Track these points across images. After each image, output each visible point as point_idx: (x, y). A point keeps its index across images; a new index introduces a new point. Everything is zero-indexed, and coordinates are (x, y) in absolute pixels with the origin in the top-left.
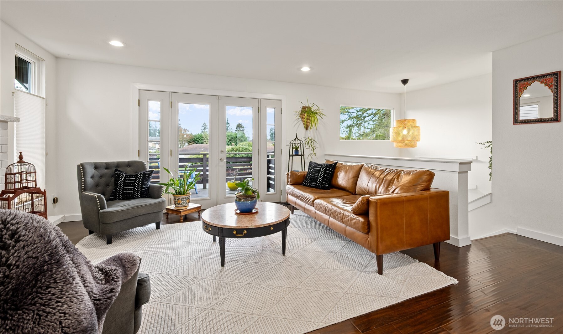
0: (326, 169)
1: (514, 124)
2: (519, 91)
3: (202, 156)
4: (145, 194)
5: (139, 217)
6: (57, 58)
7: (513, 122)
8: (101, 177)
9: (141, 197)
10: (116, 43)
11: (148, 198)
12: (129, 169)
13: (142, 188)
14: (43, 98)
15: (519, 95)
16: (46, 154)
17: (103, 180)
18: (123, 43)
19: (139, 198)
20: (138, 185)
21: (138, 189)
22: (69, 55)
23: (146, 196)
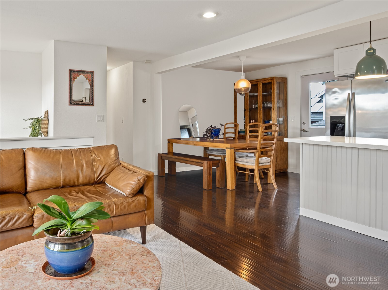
1: (69, 105)
2: (72, 79)
7: (69, 104)
15: (72, 82)
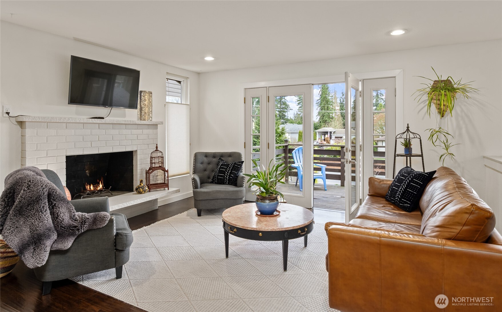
0: (412, 181)
3: (338, 149)
4: (232, 182)
5: (219, 200)
6: (199, 74)
8: (209, 163)
9: (229, 184)
10: (209, 58)
11: (233, 185)
12: (230, 159)
13: (230, 176)
14: (188, 105)
16: (190, 144)
17: (210, 166)
18: (213, 57)
19: (227, 184)
20: (228, 173)
21: (227, 176)
22: (201, 71)
23: (233, 183)
